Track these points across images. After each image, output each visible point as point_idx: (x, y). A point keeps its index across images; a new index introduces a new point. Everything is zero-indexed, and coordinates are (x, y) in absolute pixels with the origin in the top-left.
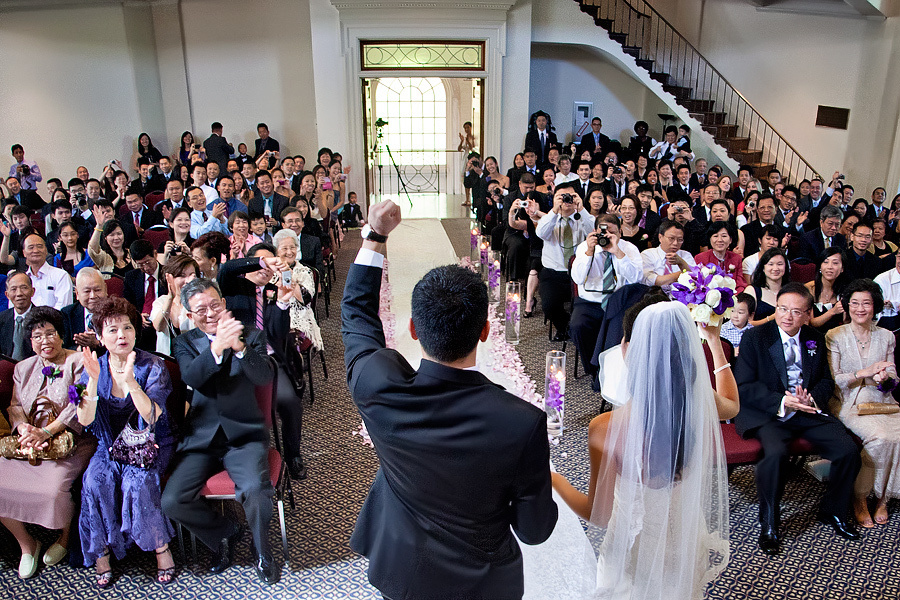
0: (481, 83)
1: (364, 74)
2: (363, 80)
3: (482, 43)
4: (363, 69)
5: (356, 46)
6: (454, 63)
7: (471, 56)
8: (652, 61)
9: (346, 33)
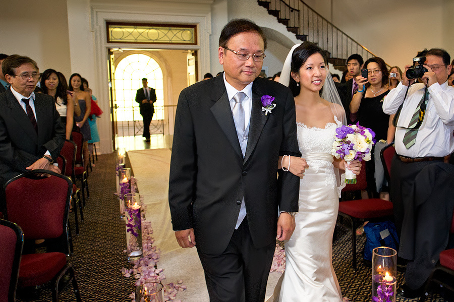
0: (195, 54)
1: (110, 45)
2: (109, 50)
3: (194, 26)
4: (108, 41)
5: (103, 26)
6: (175, 40)
7: (186, 35)
8: (307, 36)
9: (95, 15)
